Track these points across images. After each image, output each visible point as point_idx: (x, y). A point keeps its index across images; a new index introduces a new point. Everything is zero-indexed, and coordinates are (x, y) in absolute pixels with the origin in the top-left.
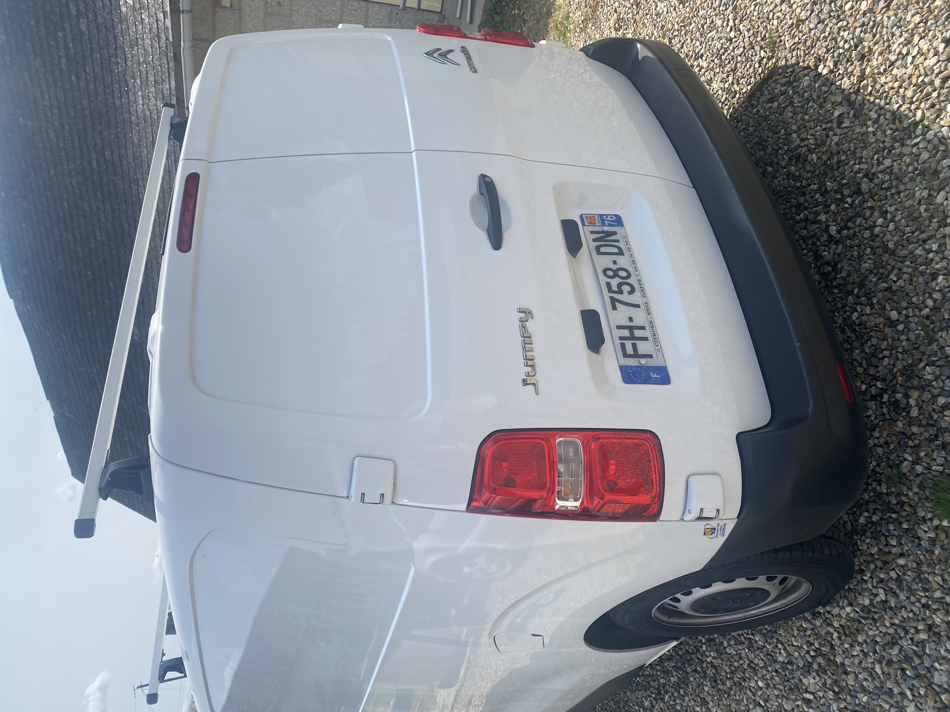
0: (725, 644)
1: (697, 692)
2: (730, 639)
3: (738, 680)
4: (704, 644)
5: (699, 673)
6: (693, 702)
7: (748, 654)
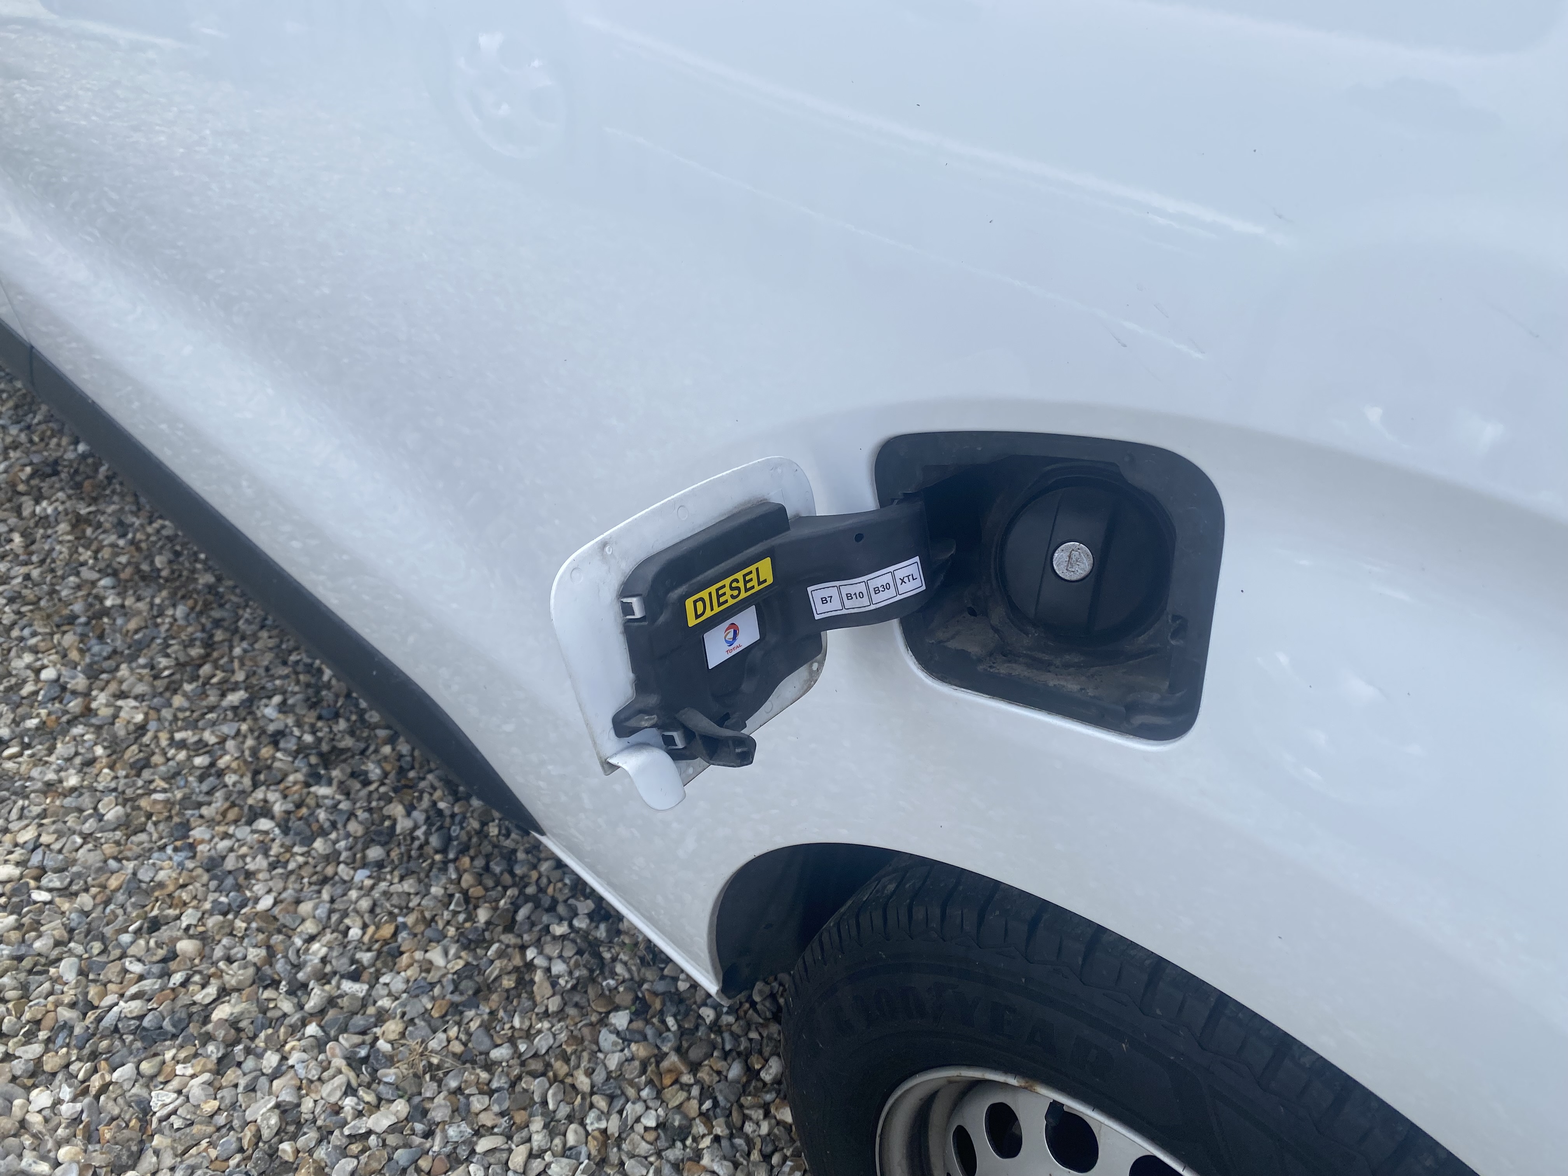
0: (621, 1020)
1: (410, 920)
2: (645, 1038)
3: (537, 1098)
4: (571, 925)
5: (471, 918)
6: (365, 904)
7: (639, 1128)
